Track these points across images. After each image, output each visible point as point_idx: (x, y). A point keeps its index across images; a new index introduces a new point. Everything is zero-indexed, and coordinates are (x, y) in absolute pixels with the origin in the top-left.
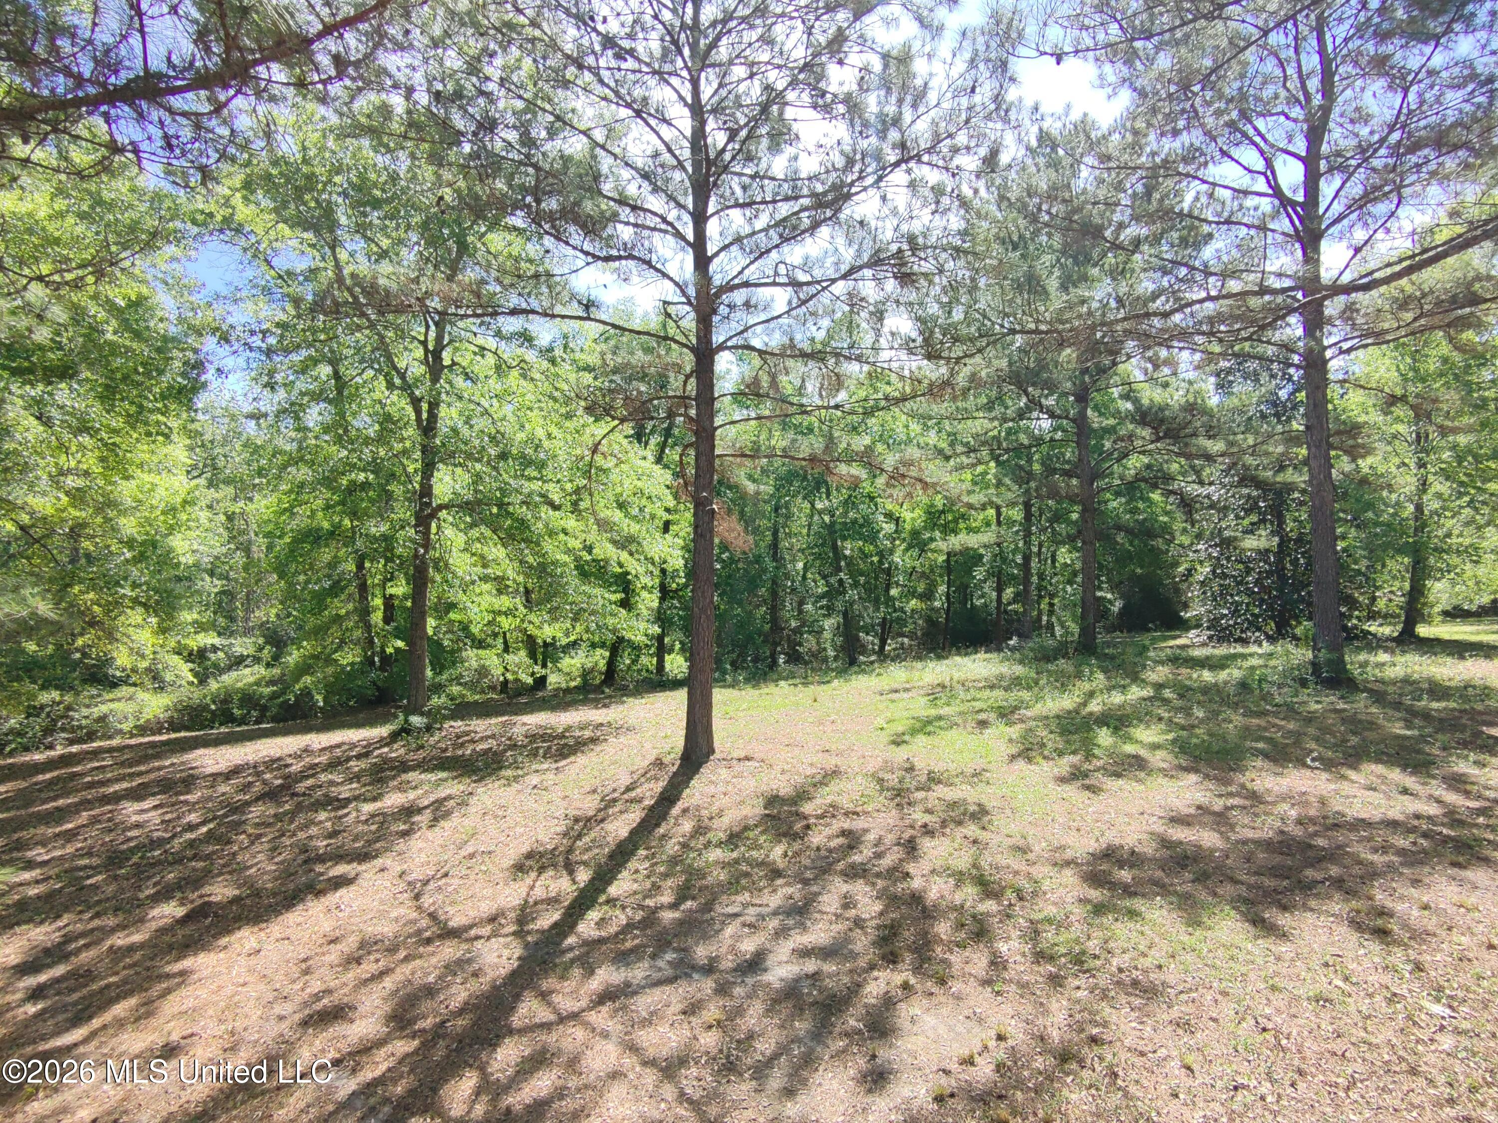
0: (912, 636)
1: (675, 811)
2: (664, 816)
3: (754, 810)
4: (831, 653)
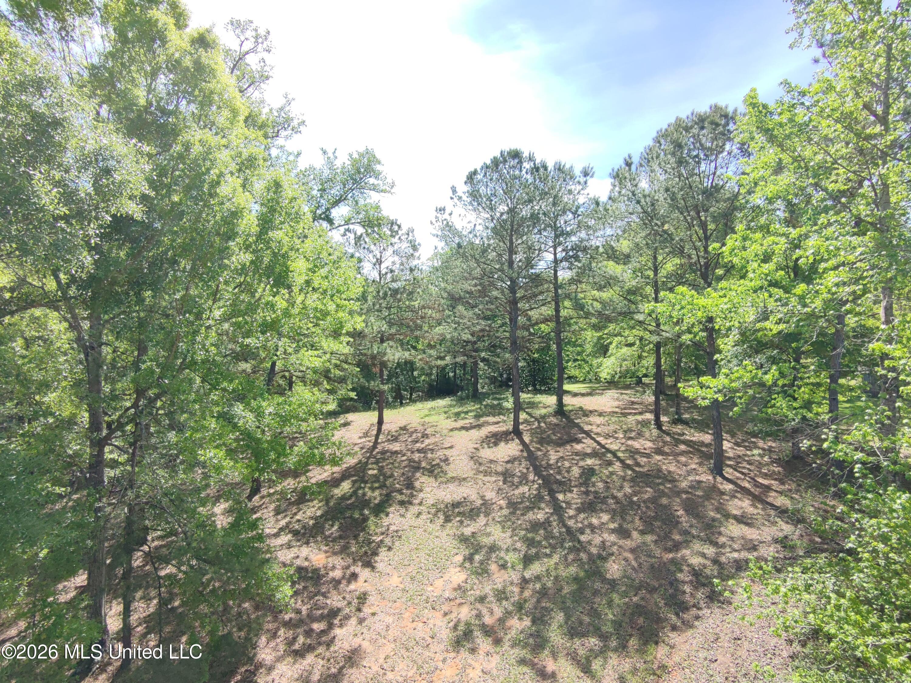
0: (423, 392)
1: (383, 430)
2: (381, 430)
3: (398, 428)
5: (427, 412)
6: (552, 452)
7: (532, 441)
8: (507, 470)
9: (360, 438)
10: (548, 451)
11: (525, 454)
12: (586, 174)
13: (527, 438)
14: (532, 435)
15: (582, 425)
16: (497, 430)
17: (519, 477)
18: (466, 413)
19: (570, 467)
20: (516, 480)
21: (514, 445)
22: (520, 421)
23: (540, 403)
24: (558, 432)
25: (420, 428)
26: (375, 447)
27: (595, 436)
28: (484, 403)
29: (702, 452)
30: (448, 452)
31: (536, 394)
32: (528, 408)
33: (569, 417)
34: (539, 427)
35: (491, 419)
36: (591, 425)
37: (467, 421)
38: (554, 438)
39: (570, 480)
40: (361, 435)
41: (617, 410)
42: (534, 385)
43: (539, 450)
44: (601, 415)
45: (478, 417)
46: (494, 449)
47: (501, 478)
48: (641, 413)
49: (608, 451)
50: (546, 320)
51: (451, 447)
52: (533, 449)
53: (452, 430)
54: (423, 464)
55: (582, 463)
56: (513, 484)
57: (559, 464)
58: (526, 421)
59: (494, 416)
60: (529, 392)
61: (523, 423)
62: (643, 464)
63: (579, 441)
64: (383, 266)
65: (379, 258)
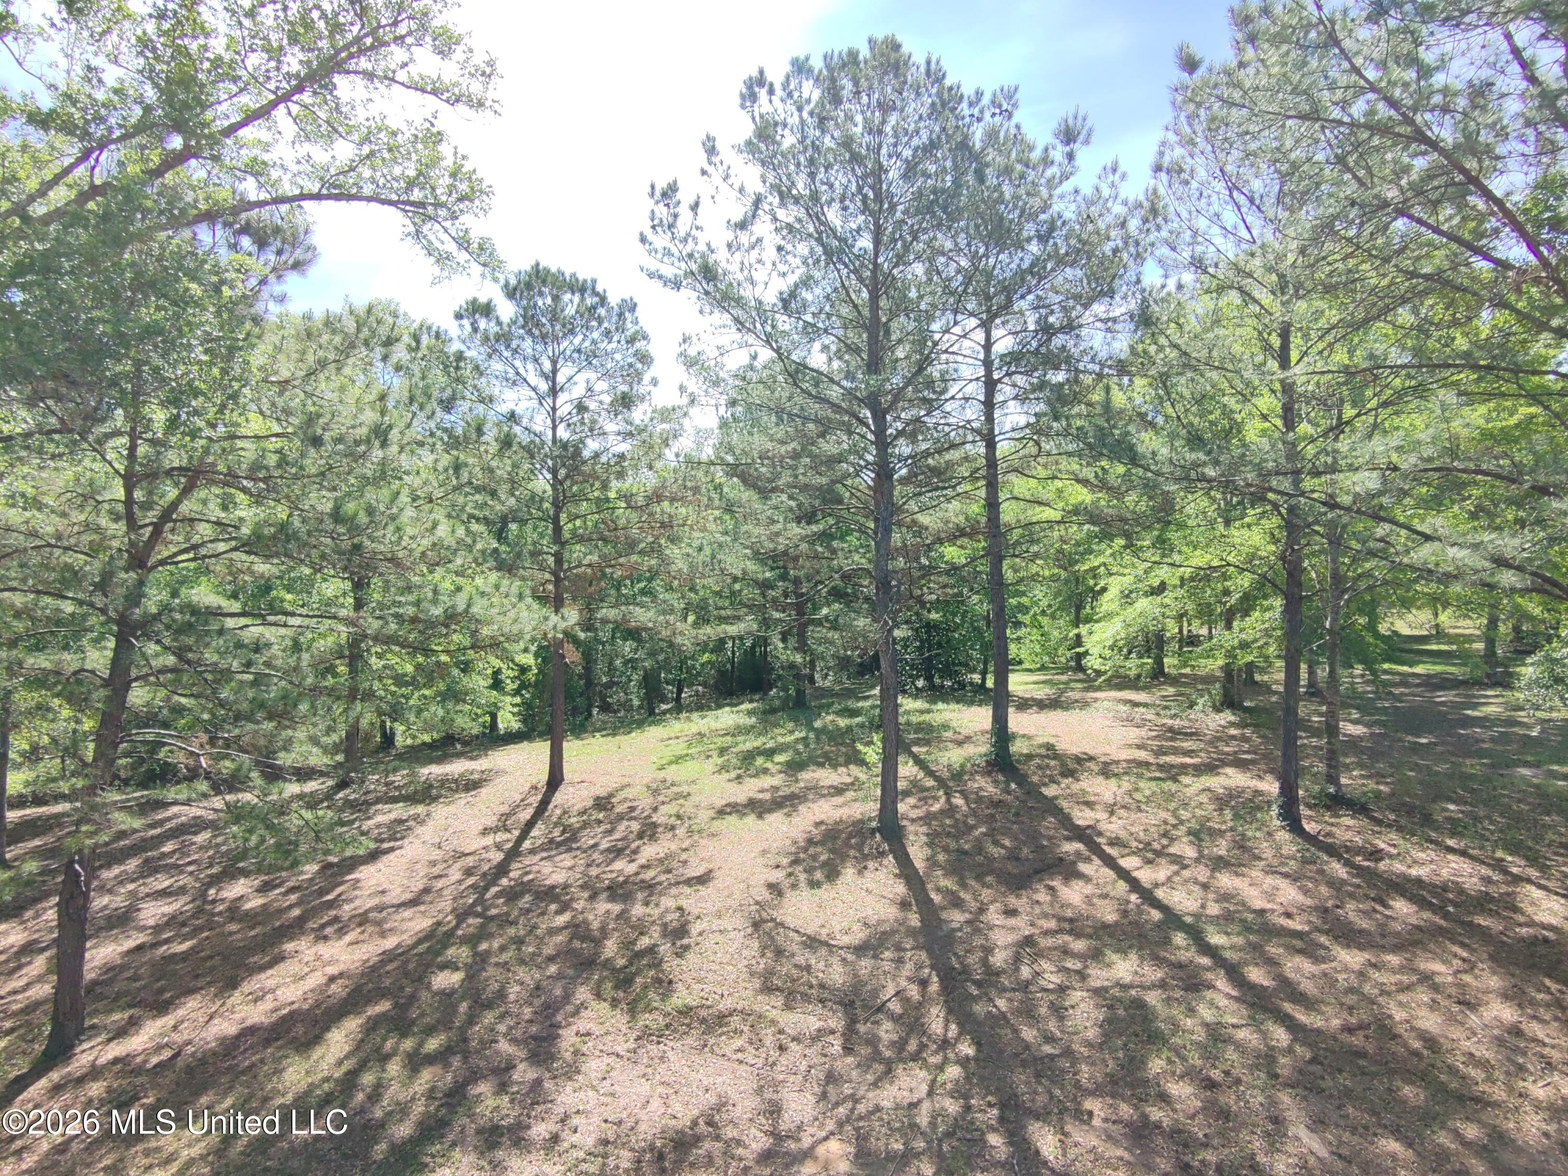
0: (704, 685)
1: (551, 806)
2: (545, 809)
3: (590, 803)
4: (636, 702)
5: (679, 748)
6: (994, 915)
7: (932, 862)
8: (857, 985)
9: (485, 831)
10: (982, 910)
11: (914, 920)
12: (1069, 136)
13: (918, 853)
14: (933, 840)
15: (1064, 804)
16: (837, 814)
17: (896, 1019)
18: (769, 753)
19: (1062, 990)
20: (887, 1031)
21: (881, 875)
22: (901, 785)
23: (946, 727)
24: (1006, 832)
25: (645, 802)
26: (502, 869)
27: (1112, 851)
28: (818, 724)
29: (1484, 934)
30: (691, 900)
31: (933, 701)
32: (917, 742)
33: (1025, 776)
34: (951, 810)
35: (827, 777)
36: (1089, 805)
37: (767, 782)
38: (995, 851)
39: (1068, 1053)
40: (491, 821)
41: (1142, 755)
42: (929, 678)
43: (957, 903)
44: (1106, 770)
45: (794, 767)
46: (825, 893)
47: (836, 1022)
48: (1210, 768)
49: (1172, 919)
50: (958, 534)
51: (703, 880)
52: (936, 898)
53: (721, 813)
54: (610, 948)
55: (1099, 976)
56: (876, 1056)
57: (1025, 972)
58: (915, 787)
59: (835, 766)
60: (917, 694)
61: (907, 793)
62: (1308, 987)
63: (1069, 872)
64: (562, 398)
65: (551, 377)
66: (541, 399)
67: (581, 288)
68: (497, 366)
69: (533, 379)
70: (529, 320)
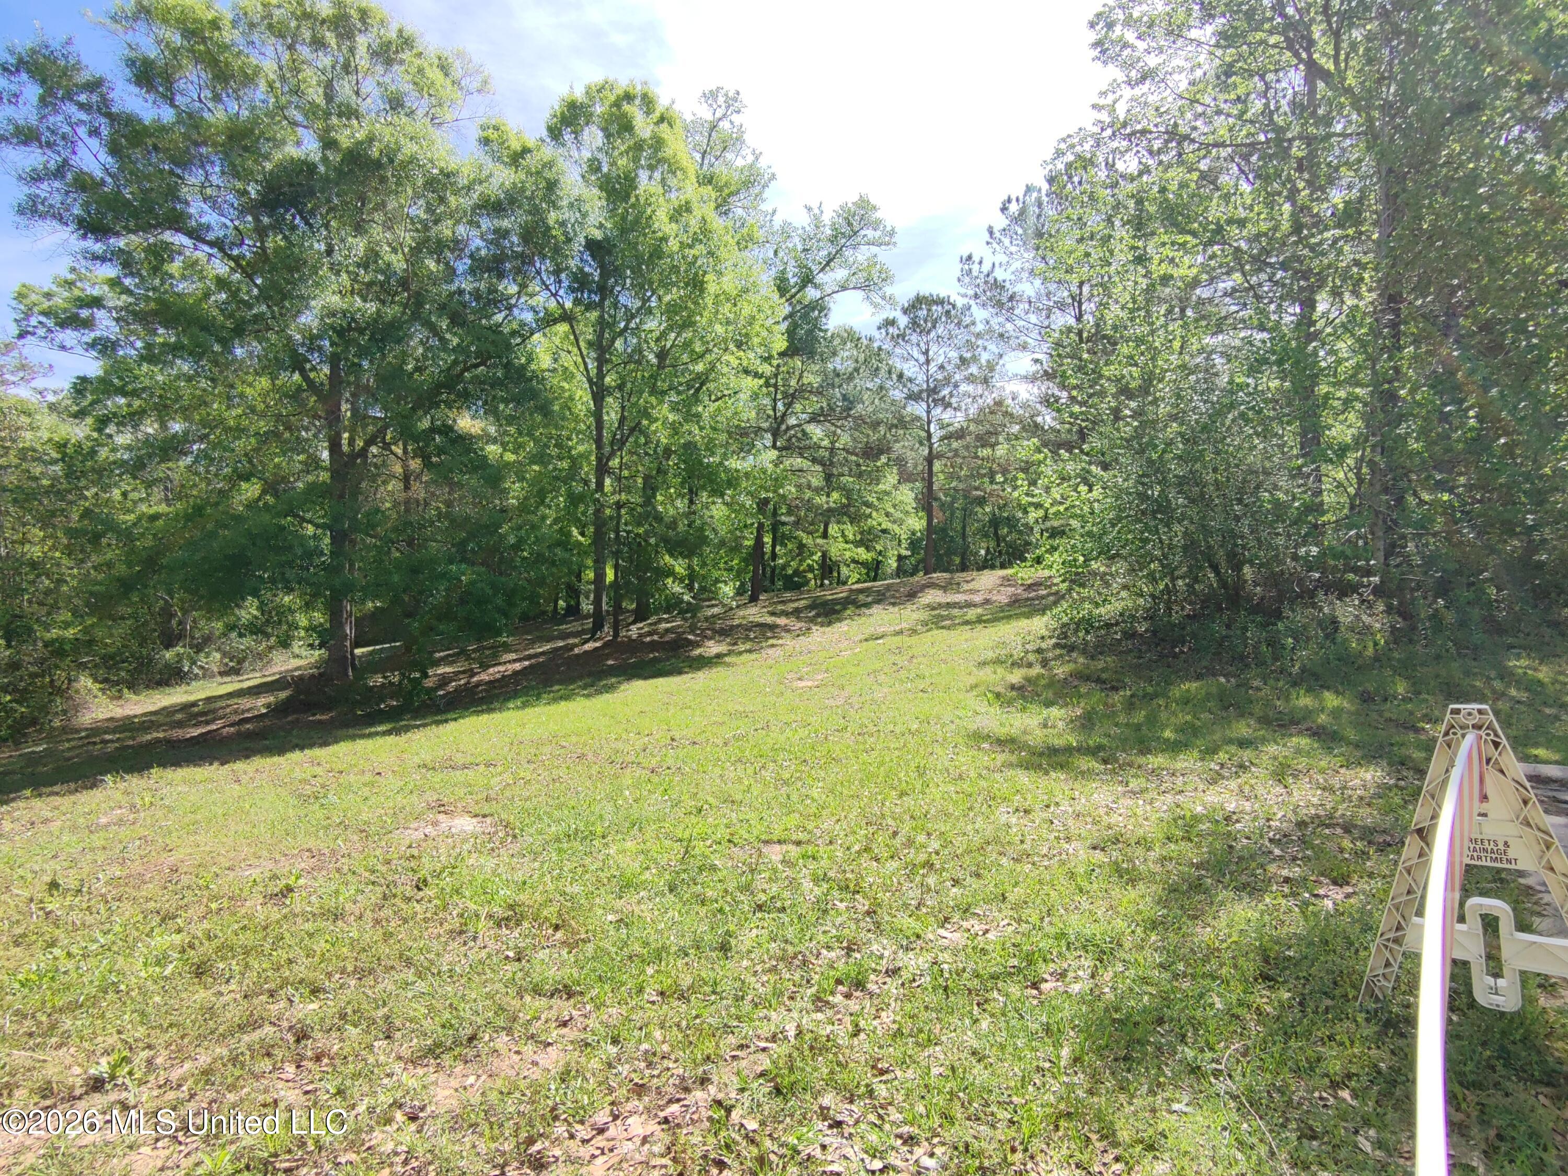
64: (932, 364)
65: (926, 353)
66: (921, 366)
67: (940, 302)
68: (898, 351)
69: (916, 354)
70: (914, 324)
